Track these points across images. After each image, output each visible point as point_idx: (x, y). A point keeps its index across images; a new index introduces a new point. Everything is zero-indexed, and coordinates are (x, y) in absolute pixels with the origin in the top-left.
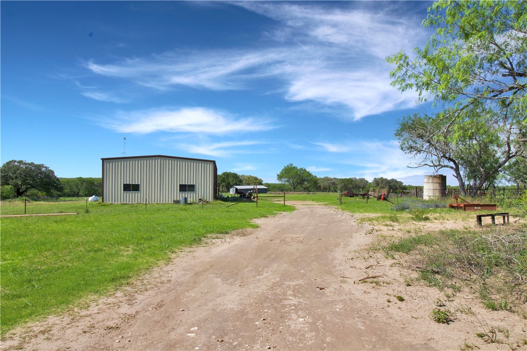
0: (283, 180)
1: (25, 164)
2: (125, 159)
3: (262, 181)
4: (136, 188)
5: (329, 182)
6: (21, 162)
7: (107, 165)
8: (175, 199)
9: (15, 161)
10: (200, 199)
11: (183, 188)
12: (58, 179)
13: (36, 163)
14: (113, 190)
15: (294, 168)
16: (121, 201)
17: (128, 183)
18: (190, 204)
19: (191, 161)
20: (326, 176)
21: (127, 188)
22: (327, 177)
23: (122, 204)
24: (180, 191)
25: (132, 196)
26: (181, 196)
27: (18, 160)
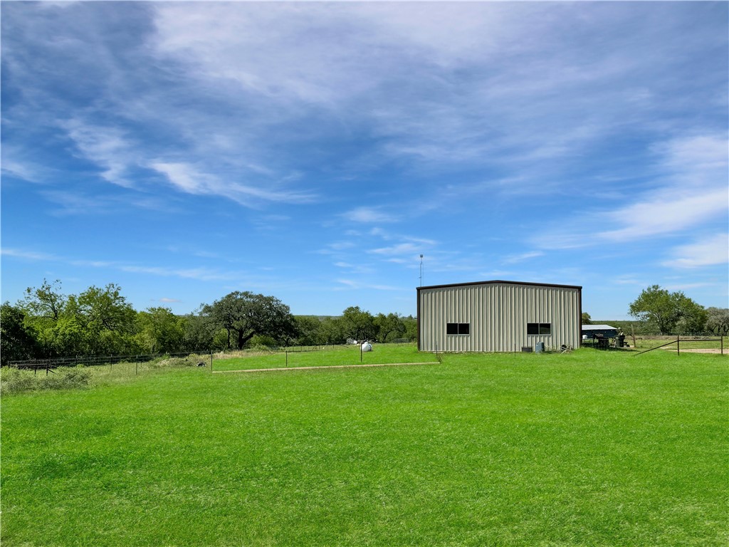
0: (640, 314)
1: (251, 296)
2: (448, 288)
3: (590, 317)
4: (464, 329)
5: (719, 316)
6: (246, 294)
7: (424, 296)
8: (526, 345)
9: (237, 293)
10: (563, 346)
11: (533, 329)
12: (293, 318)
13: (265, 295)
14: (433, 332)
15: (661, 292)
16: (443, 349)
17: (453, 322)
18: (549, 352)
19: (545, 287)
20: (712, 306)
21: (453, 329)
22: (714, 308)
23: (445, 353)
24: (528, 333)
25: (459, 341)
26: (534, 341)
27: (242, 291)
